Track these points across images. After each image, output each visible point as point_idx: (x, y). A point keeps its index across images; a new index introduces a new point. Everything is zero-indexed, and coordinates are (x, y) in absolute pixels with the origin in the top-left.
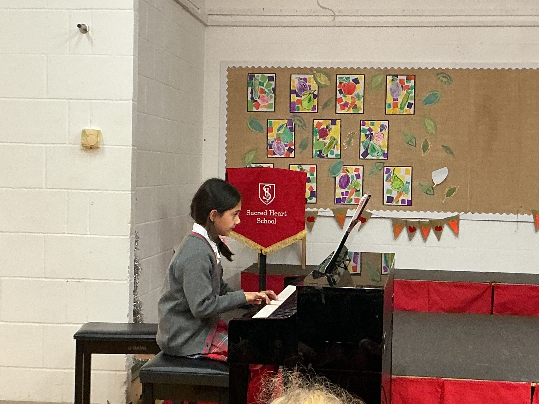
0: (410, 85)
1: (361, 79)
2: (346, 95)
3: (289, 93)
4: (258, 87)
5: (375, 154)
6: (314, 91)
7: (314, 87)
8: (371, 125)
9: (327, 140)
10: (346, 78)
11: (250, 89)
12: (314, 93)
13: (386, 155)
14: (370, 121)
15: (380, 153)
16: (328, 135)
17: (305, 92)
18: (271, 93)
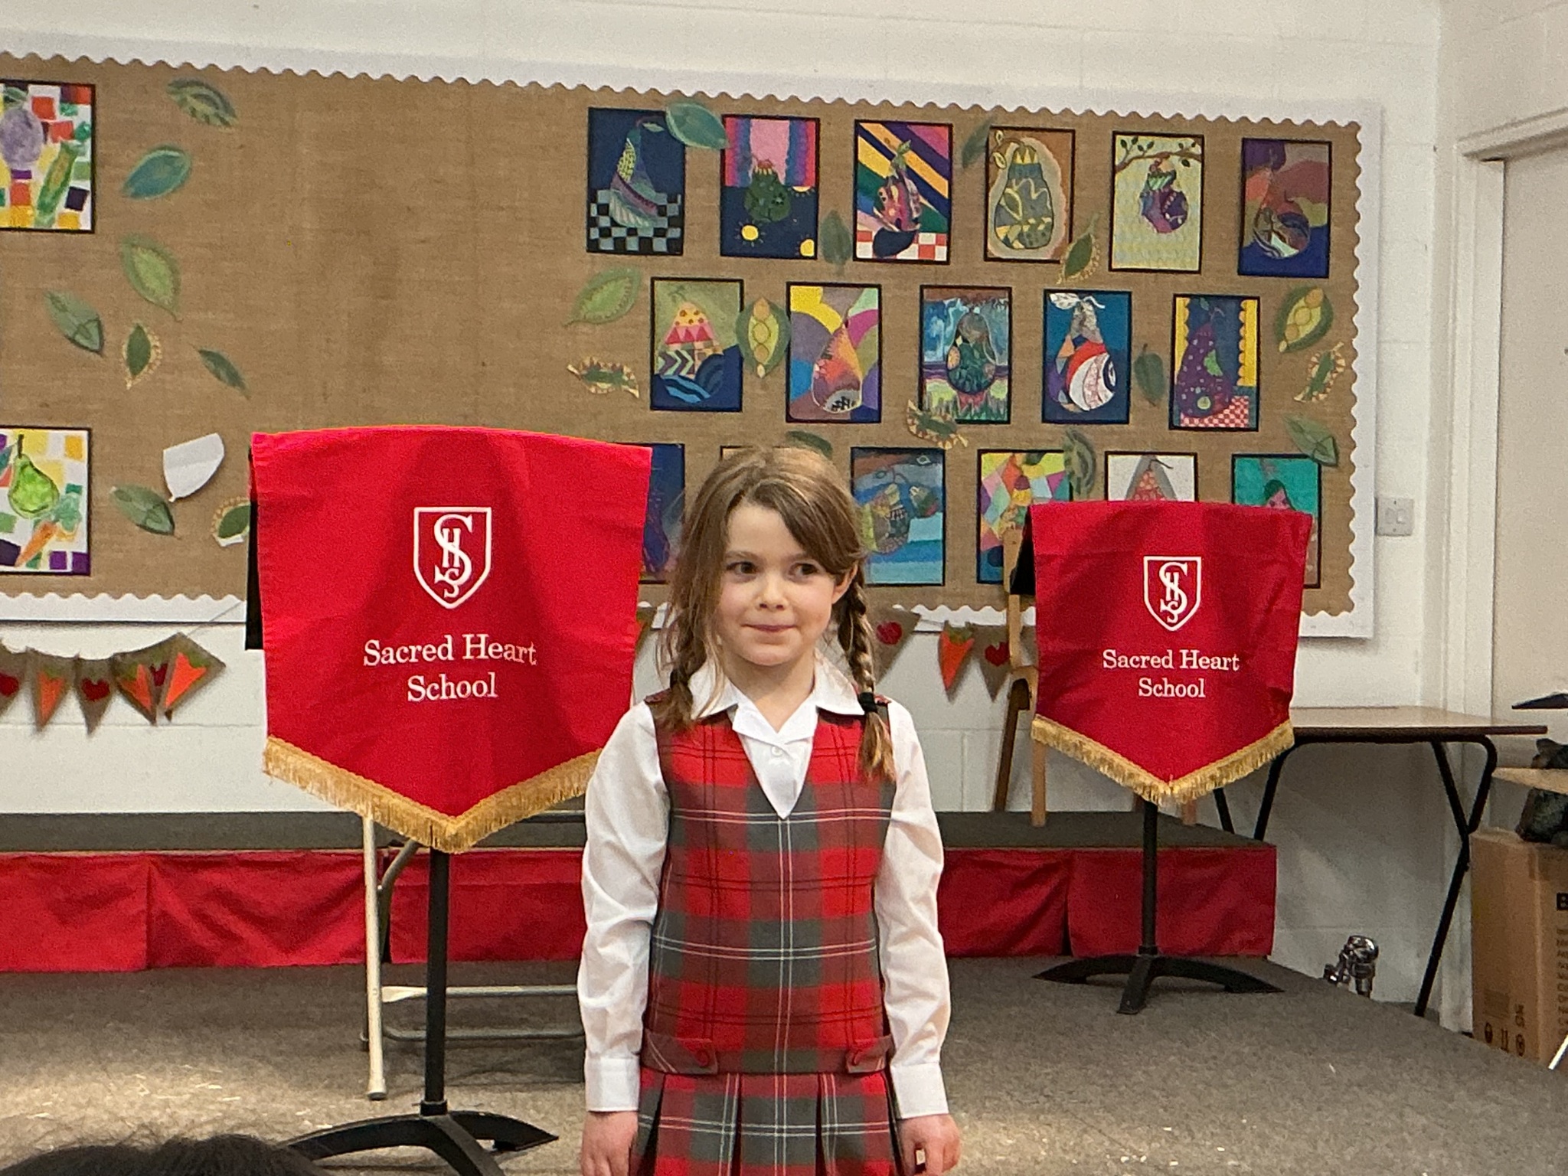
0: (76, 122)
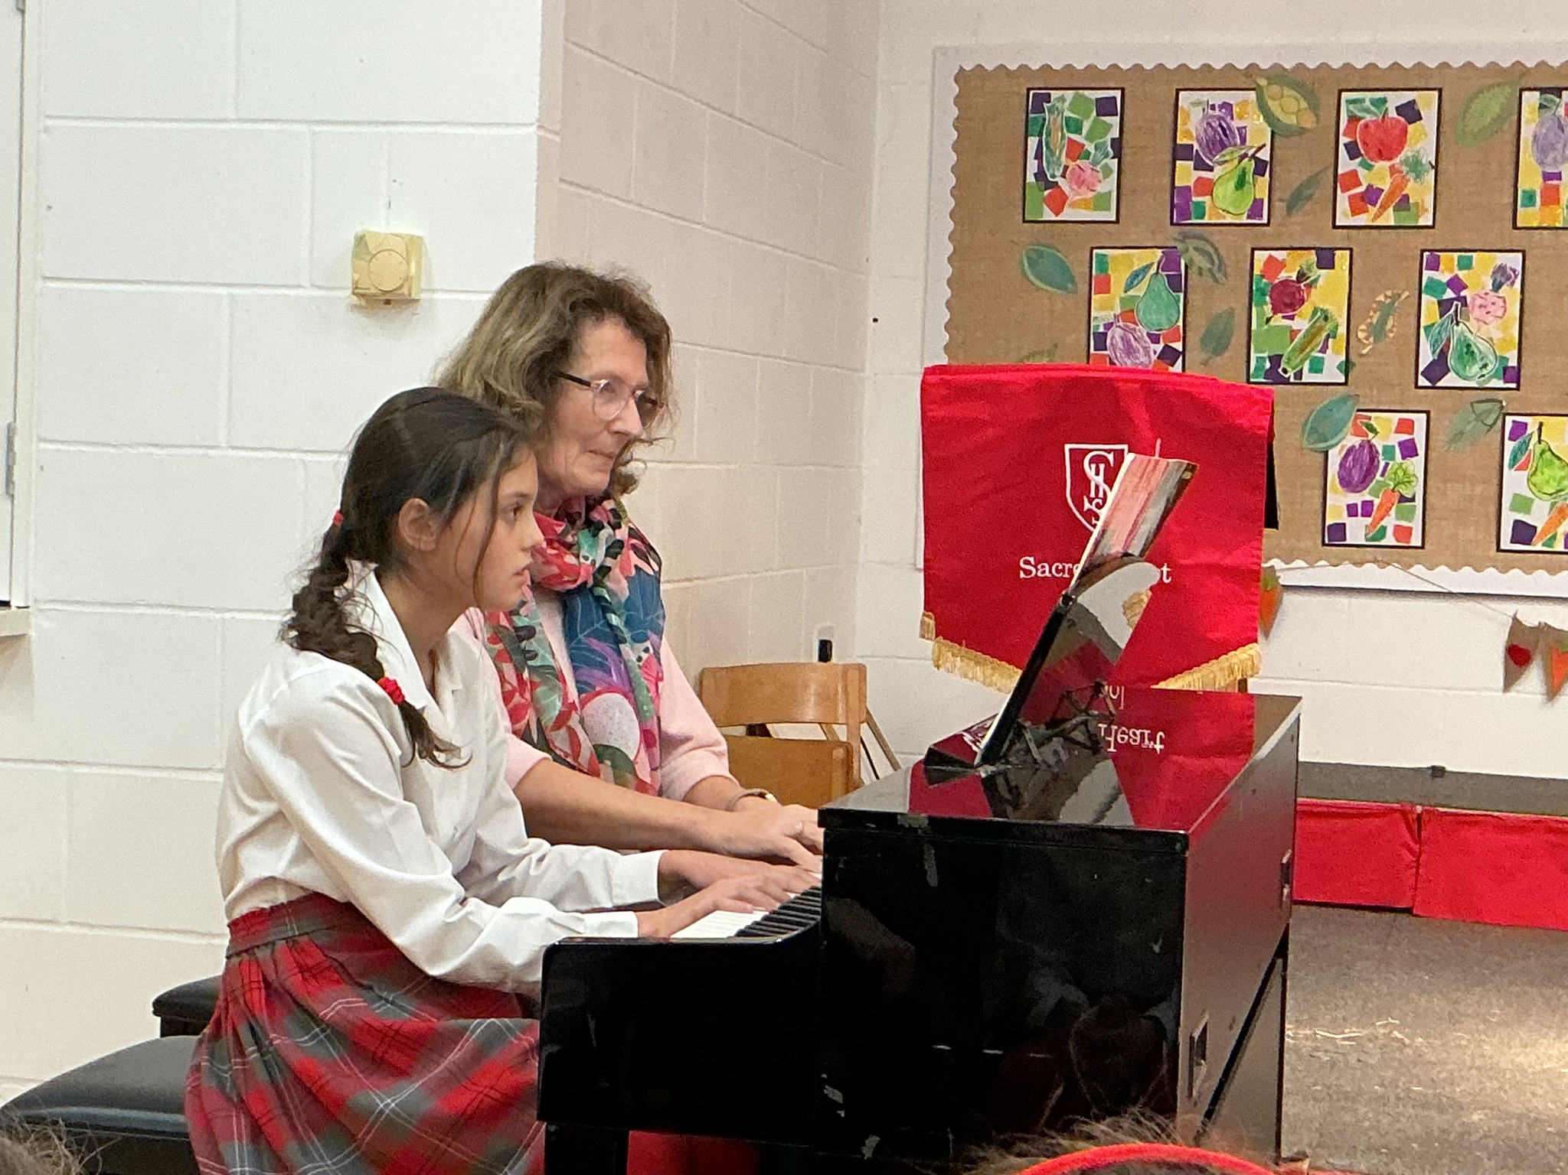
1: (1427, 104)
2: (1373, 163)
3: (1169, 158)
4: (1063, 135)
5: (1475, 369)
6: (1260, 149)
7: (1258, 132)
8: (1460, 269)
9: (1301, 323)
10: (1373, 102)
11: (1033, 142)
12: (1257, 155)
13: (1512, 375)
14: (1456, 255)
15: (1490, 367)
16: (1302, 301)
17: (1224, 152)
18: (1106, 156)
